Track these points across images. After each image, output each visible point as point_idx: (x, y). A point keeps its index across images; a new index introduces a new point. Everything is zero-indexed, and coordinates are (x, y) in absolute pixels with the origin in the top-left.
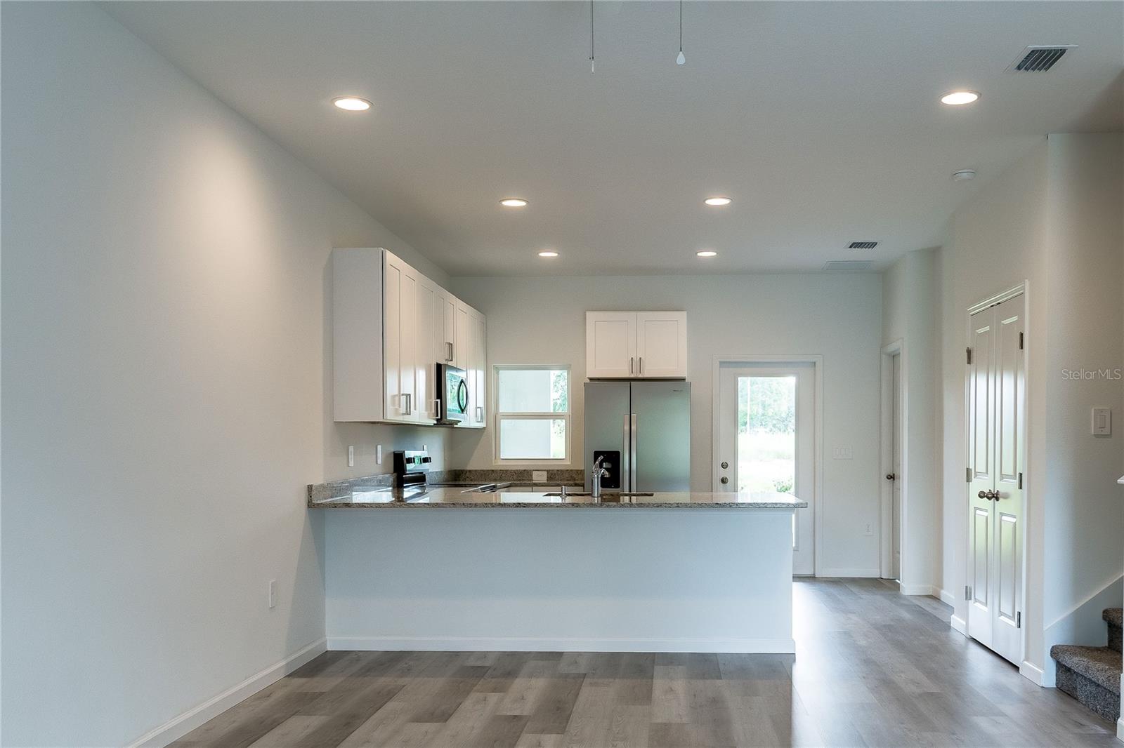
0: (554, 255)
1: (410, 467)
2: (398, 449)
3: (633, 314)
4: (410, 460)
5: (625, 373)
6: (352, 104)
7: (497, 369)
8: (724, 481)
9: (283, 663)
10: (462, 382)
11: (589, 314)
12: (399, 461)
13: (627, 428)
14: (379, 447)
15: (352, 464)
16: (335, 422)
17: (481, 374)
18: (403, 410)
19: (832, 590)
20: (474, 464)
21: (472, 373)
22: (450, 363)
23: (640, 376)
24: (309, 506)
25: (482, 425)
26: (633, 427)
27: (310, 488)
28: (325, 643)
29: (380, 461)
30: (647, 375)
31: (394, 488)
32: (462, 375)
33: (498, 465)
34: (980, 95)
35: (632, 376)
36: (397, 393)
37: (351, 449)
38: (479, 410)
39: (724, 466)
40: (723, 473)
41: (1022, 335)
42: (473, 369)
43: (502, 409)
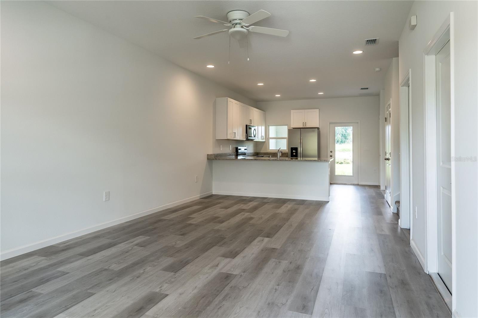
0: (279, 96)
1: (239, 151)
2: (237, 147)
3: (304, 110)
4: (239, 149)
5: (302, 127)
6: (211, 66)
7: (269, 126)
8: (331, 156)
9: (199, 195)
10: (255, 129)
11: (291, 111)
12: (237, 149)
13: (300, 141)
14: (231, 146)
15: (221, 150)
16: (216, 140)
17: (263, 128)
18: (233, 136)
19: (359, 187)
20: (263, 151)
21: (260, 128)
22: (251, 125)
23: (306, 127)
24: (208, 159)
25: (264, 141)
26: (301, 141)
27: (208, 155)
28: (212, 192)
29: (231, 149)
30: (307, 127)
31: (235, 156)
32: (256, 128)
33: (269, 151)
34: (363, 51)
35: (304, 127)
36: (231, 132)
37: (221, 146)
38: (262, 137)
39: (331, 152)
40: (331, 154)
41: (390, 113)
42: (260, 126)
43: (270, 137)
